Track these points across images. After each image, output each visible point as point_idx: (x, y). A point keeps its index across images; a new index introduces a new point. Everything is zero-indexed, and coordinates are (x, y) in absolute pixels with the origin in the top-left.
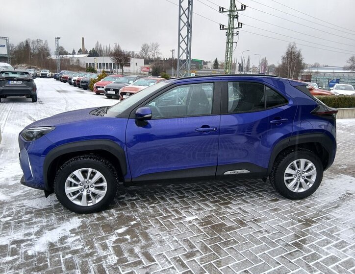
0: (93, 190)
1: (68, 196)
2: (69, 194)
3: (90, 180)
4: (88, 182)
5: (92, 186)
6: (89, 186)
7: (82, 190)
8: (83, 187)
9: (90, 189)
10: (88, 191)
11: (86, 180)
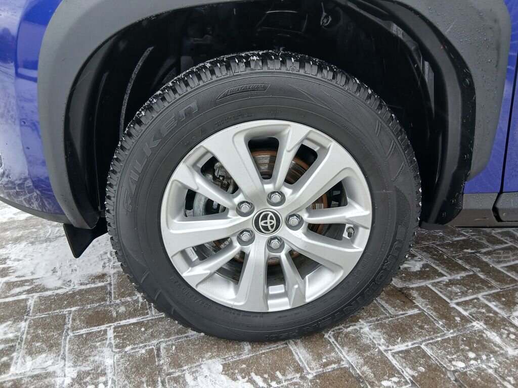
0: (298, 239)
1: (178, 263)
2: (183, 253)
3: (287, 191)
4: (276, 198)
5: (294, 221)
6: (283, 217)
7: (246, 236)
8: (247, 221)
9: (284, 232)
10: (275, 243)
11: (269, 187)
